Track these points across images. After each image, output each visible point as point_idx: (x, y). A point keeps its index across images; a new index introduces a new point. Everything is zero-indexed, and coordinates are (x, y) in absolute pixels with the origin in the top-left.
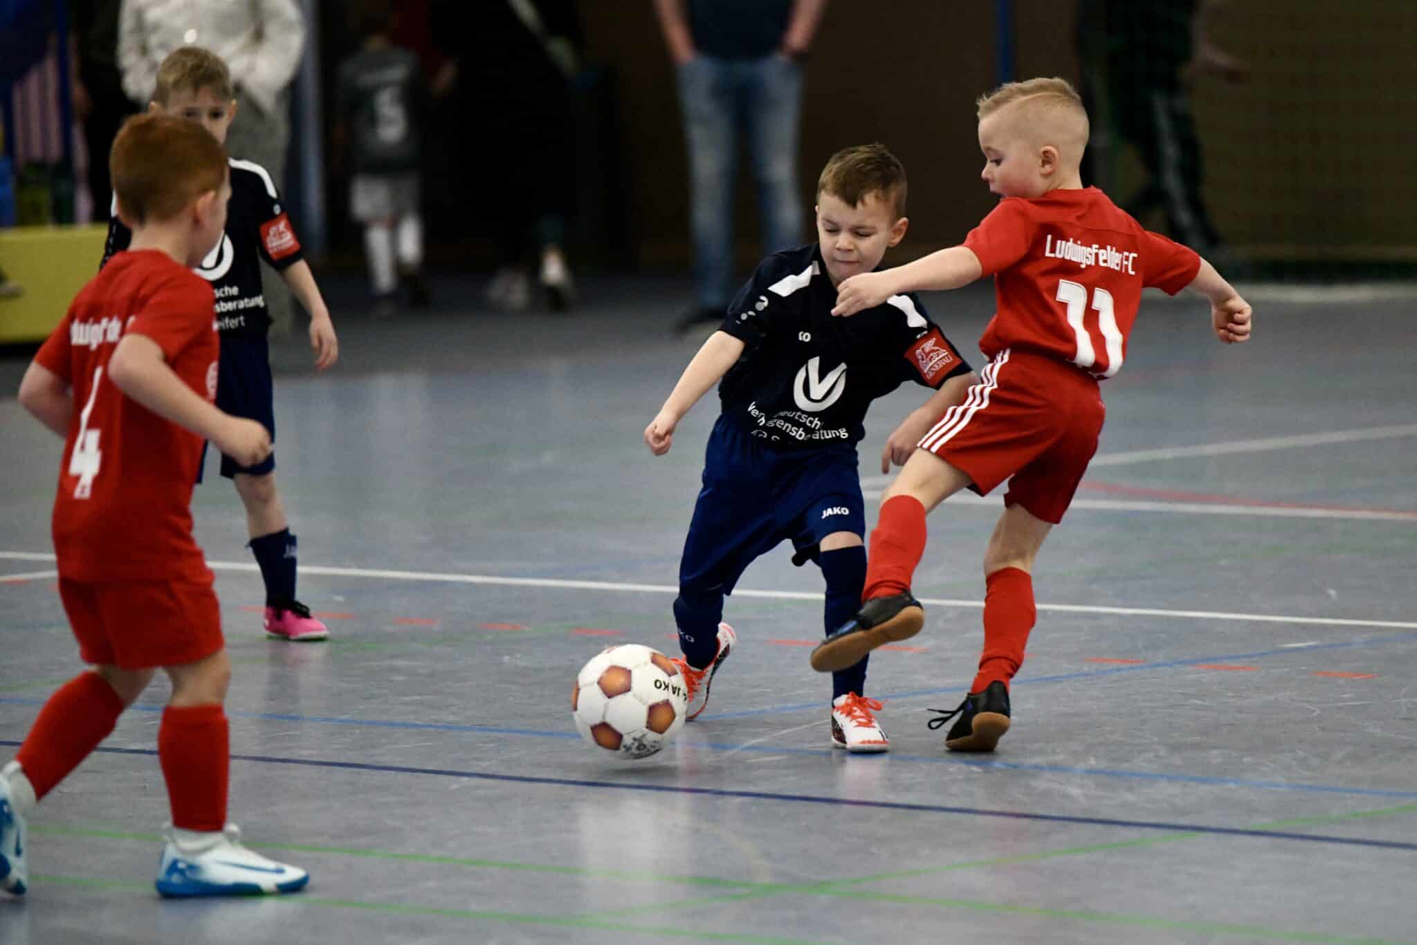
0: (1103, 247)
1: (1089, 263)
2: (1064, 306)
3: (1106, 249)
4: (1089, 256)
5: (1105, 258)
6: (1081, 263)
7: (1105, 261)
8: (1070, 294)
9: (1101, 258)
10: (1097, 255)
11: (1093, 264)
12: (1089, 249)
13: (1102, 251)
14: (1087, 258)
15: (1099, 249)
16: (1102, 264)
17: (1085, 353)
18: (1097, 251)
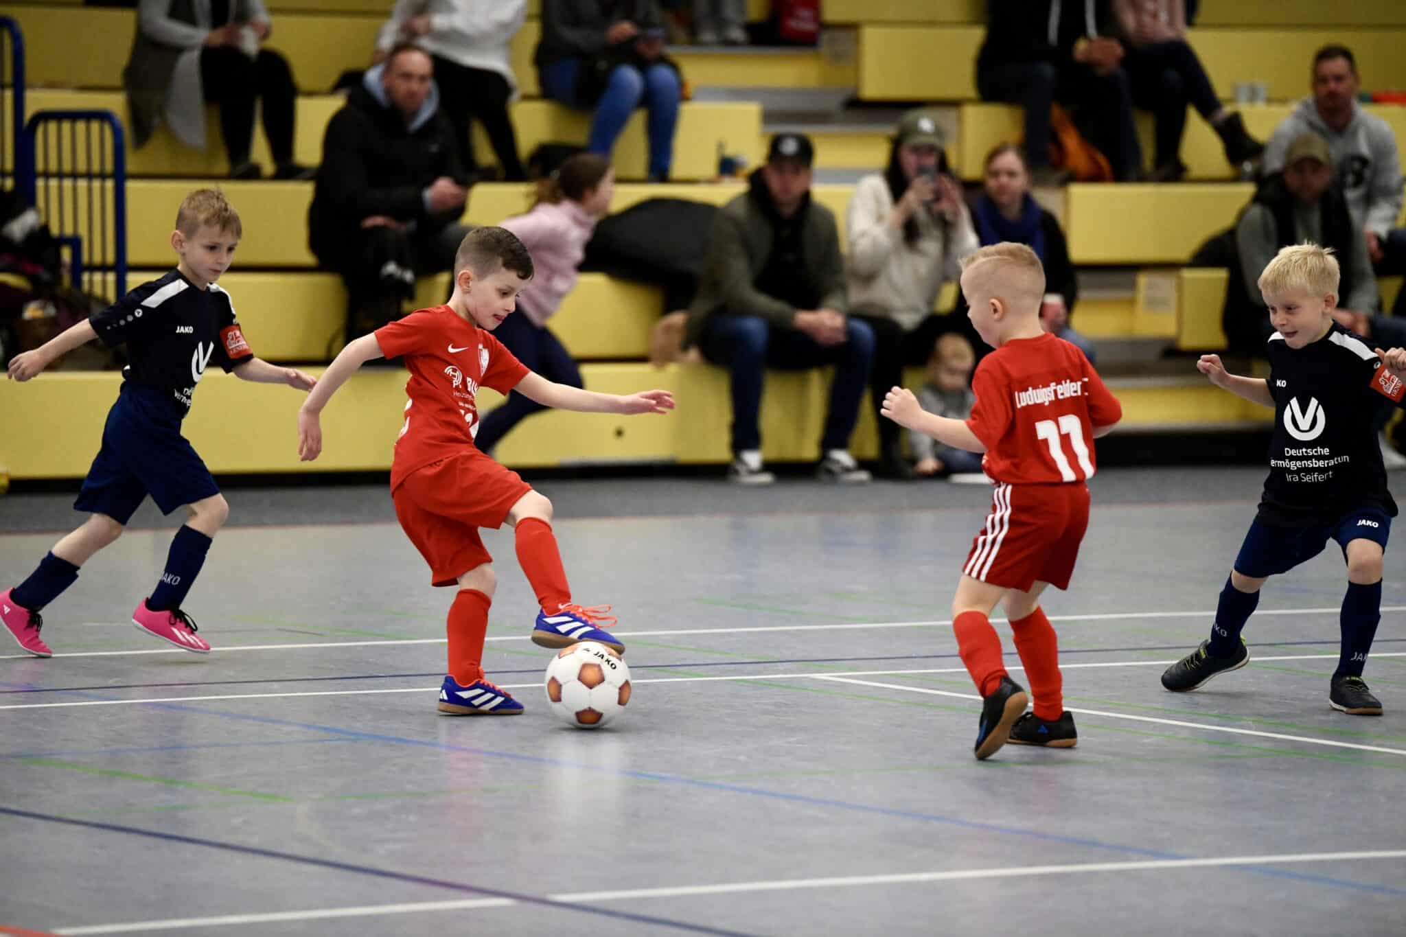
0: (1058, 383)
1: (1050, 399)
2: (1045, 441)
3: (1061, 384)
4: (1049, 394)
5: (1061, 392)
6: (1045, 402)
7: (1062, 394)
8: (1045, 430)
9: (1059, 392)
10: (1055, 391)
11: (1054, 399)
12: (1048, 389)
13: (1059, 386)
14: (1048, 396)
15: (1057, 385)
16: (1060, 397)
17: (1068, 475)
18: (1055, 388)
